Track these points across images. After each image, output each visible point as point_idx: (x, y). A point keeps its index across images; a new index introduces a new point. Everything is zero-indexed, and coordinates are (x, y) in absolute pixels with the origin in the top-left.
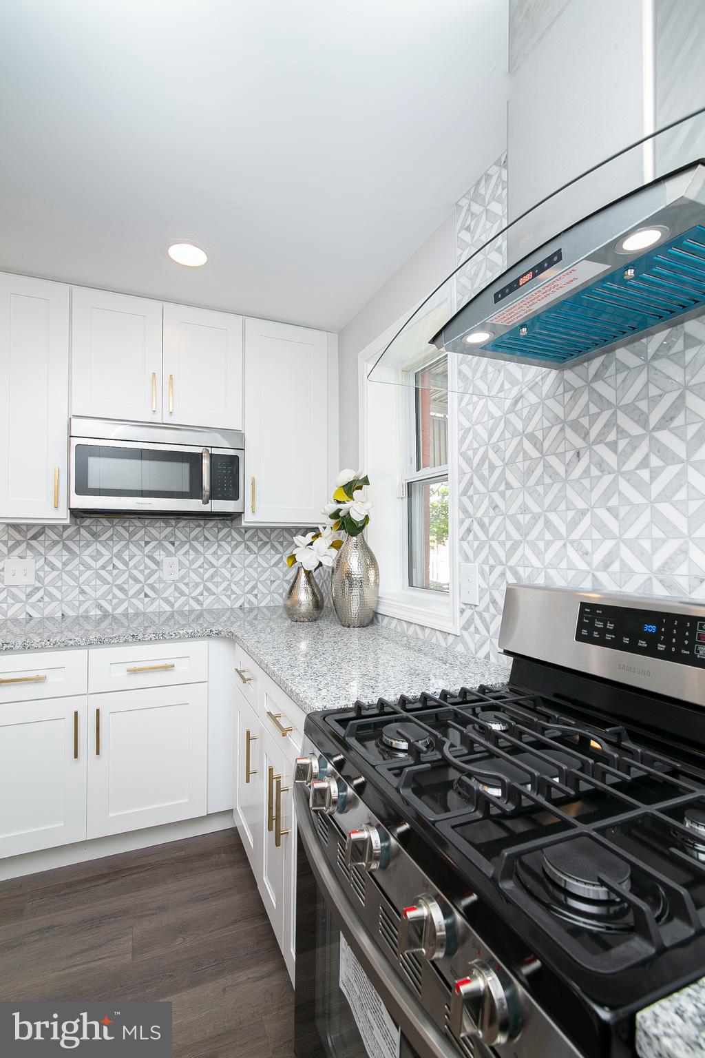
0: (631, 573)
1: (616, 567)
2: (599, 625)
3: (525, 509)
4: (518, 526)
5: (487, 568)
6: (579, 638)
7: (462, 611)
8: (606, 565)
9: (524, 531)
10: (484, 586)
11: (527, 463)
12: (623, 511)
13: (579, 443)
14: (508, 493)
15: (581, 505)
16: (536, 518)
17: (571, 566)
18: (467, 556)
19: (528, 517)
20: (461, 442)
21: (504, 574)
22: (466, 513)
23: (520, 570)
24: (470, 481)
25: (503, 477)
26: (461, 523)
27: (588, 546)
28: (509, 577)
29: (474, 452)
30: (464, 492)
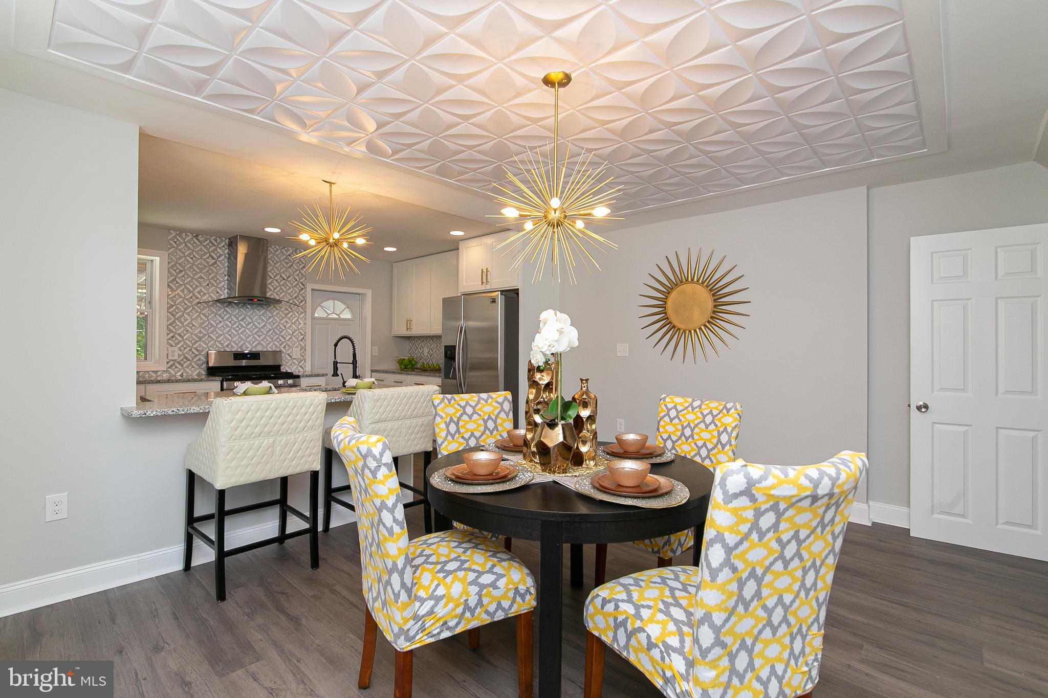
0: (234, 347)
1: (230, 346)
2: (238, 356)
3: (200, 332)
4: (198, 337)
5: (183, 348)
6: (234, 360)
7: (168, 363)
8: (227, 346)
9: (200, 339)
10: (181, 353)
11: (202, 321)
12: (232, 335)
13: (221, 320)
14: (193, 327)
15: (221, 333)
16: (205, 335)
17: (217, 346)
18: (171, 345)
19: (201, 335)
20: (168, 308)
21: (191, 350)
22: (171, 331)
23: (199, 348)
24: (174, 322)
25: (191, 322)
26: (168, 334)
27: (223, 342)
28: (193, 350)
29: (177, 313)
30: (170, 324)
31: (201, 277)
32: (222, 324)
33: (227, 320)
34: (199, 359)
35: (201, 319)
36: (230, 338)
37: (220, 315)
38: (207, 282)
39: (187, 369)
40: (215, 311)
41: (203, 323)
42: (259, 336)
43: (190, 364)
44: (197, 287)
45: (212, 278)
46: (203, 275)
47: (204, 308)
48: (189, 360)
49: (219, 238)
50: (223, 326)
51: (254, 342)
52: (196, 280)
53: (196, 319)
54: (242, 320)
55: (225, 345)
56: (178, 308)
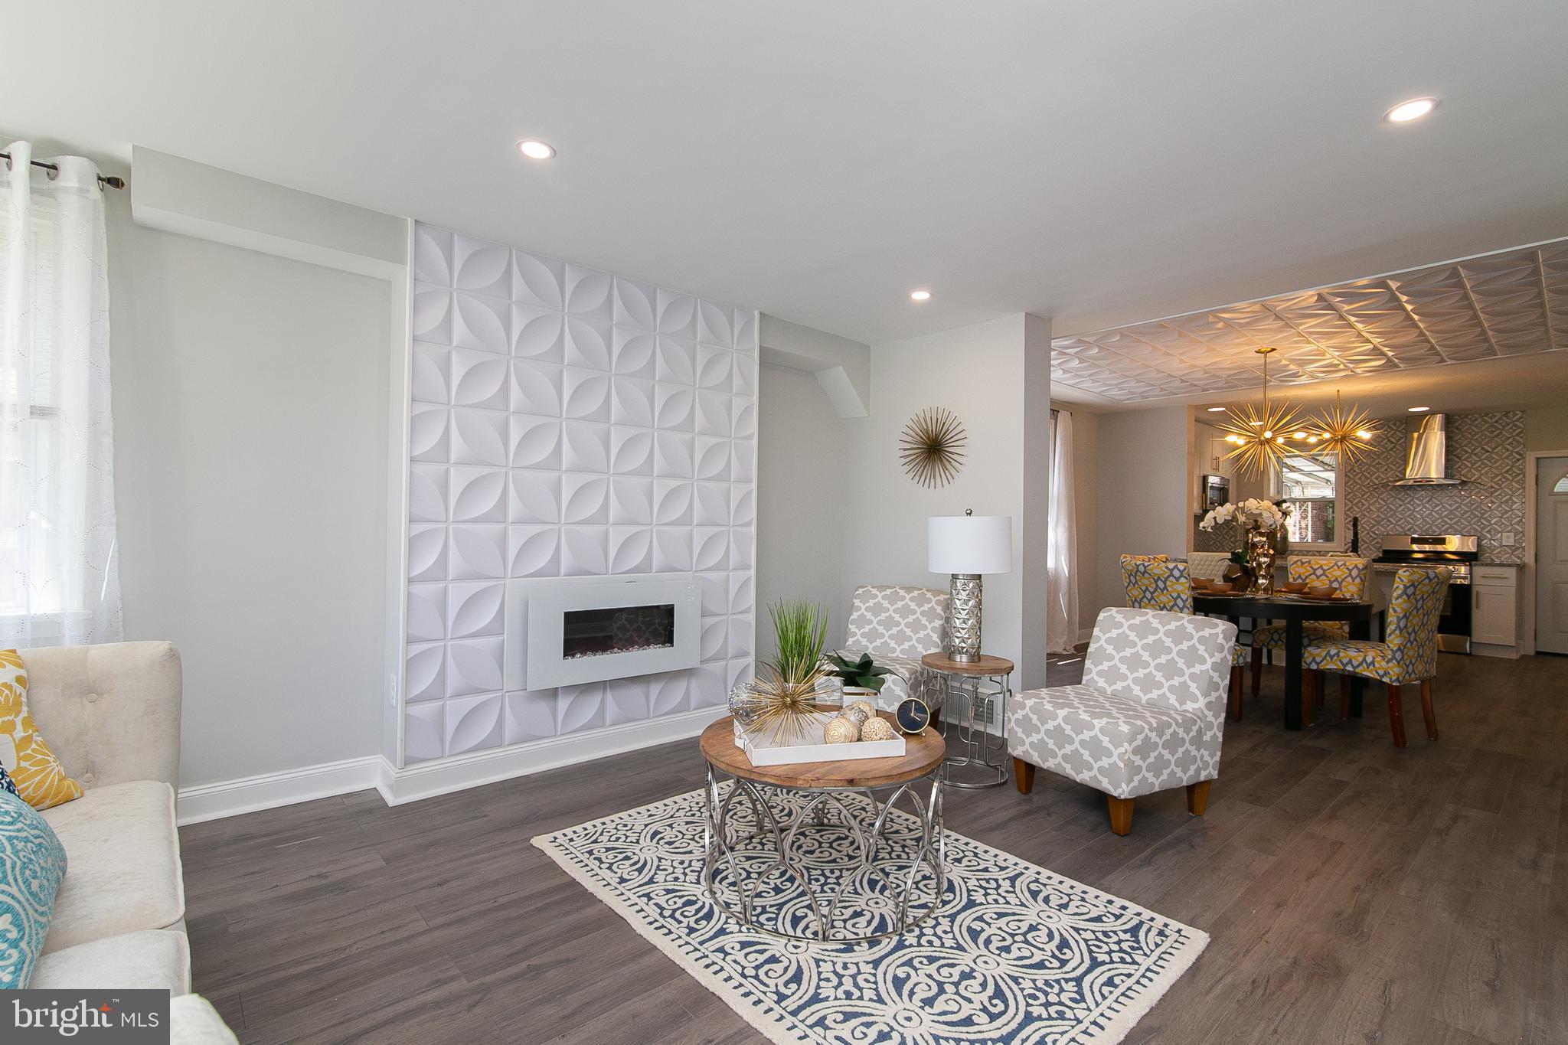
0: (1417, 531)
1: (1412, 530)
2: (1417, 541)
3: (1378, 516)
4: (1375, 521)
6: (1412, 544)
7: (1346, 545)
9: (1378, 522)
11: (1380, 506)
12: (1414, 519)
13: (1401, 503)
15: (1402, 517)
17: (1397, 530)
20: (1346, 496)
21: (1368, 533)
22: (1348, 515)
23: (1377, 532)
24: (1352, 508)
25: (1368, 508)
26: (1346, 519)
27: (1403, 526)
28: (1371, 534)
29: (1354, 499)
30: (1348, 510)
31: (1379, 463)
32: (1403, 507)
33: (1408, 503)
34: (1377, 543)
35: (1379, 503)
36: (1412, 522)
37: (1399, 499)
38: (1386, 467)
39: (1364, 552)
40: (1394, 495)
41: (1381, 508)
42: (1451, 519)
43: (1368, 547)
44: (1375, 473)
45: (1391, 463)
46: (1381, 461)
47: (1383, 492)
48: (1367, 543)
49: (1399, 421)
50: (1403, 510)
51: (1443, 526)
52: (1374, 466)
53: (1373, 504)
54: (1428, 502)
55: (1406, 528)
56: (1355, 495)
